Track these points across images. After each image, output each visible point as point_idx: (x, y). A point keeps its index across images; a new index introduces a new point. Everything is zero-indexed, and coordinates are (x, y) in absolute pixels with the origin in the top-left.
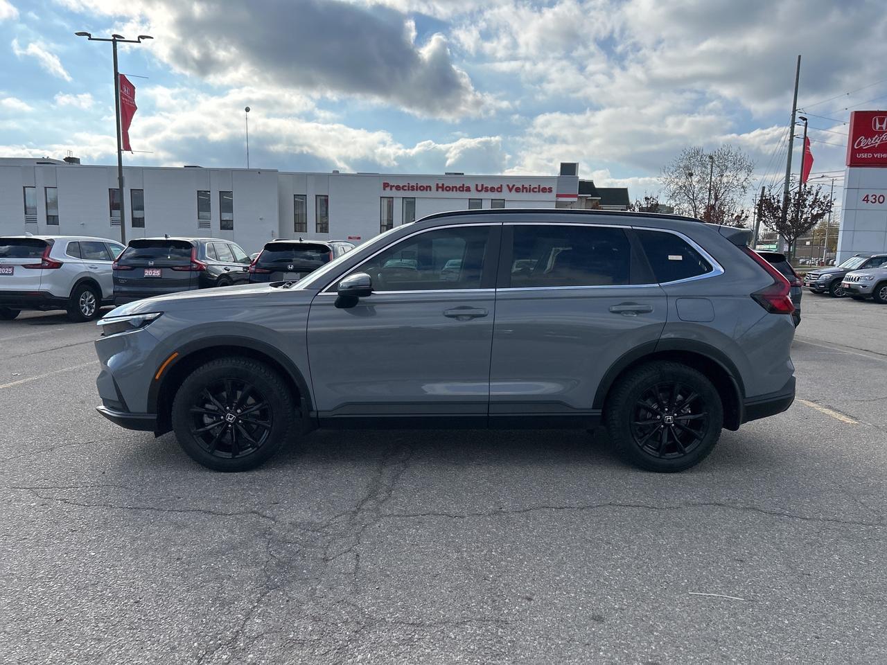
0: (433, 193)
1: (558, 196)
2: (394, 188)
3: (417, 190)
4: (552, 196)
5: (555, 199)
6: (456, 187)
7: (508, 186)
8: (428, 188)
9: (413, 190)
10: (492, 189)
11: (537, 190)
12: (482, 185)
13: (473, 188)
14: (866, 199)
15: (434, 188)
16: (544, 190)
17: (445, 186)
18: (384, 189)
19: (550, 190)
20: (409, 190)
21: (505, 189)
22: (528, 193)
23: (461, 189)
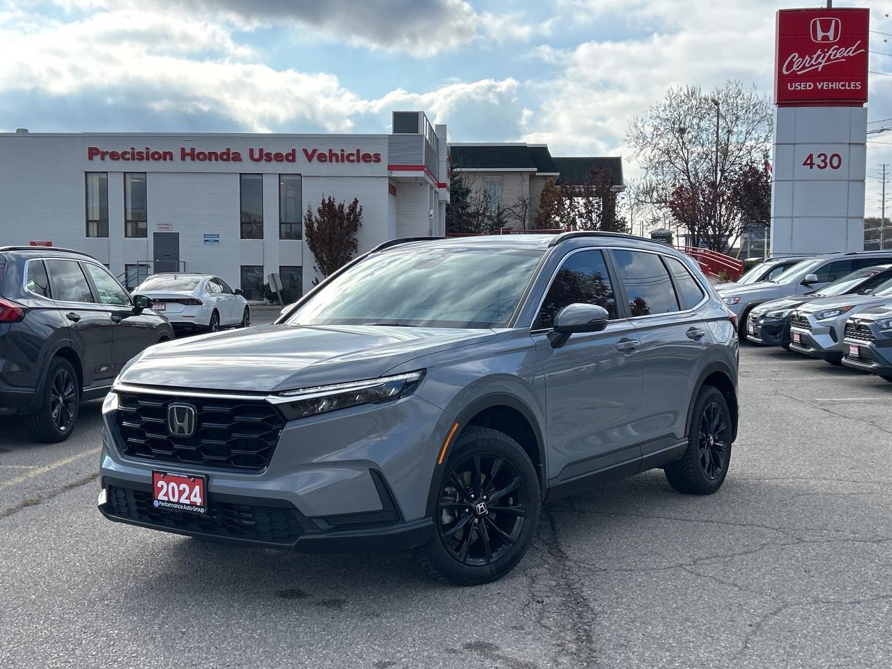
0: (177, 164)
1: (391, 168)
2: (107, 157)
3: (148, 159)
4: (381, 169)
5: (386, 173)
6: (215, 154)
7: (305, 151)
8: (167, 156)
9: (141, 159)
10: (279, 157)
11: (354, 158)
12: (261, 151)
13: (245, 155)
14: (809, 162)
15: (177, 155)
16: (367, 158)
17: (196, 152)
18: (91, 158)
19: (377, 158)
20: (133, 159)
21: (300, 156)
22: (340, 163)
23: (225, 157)
